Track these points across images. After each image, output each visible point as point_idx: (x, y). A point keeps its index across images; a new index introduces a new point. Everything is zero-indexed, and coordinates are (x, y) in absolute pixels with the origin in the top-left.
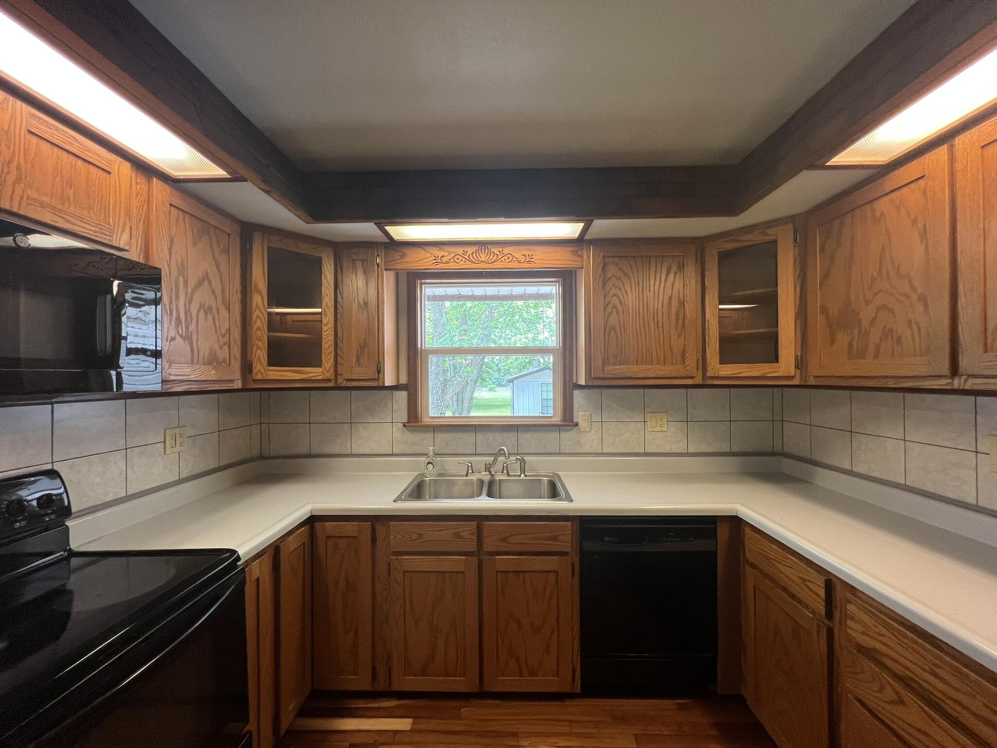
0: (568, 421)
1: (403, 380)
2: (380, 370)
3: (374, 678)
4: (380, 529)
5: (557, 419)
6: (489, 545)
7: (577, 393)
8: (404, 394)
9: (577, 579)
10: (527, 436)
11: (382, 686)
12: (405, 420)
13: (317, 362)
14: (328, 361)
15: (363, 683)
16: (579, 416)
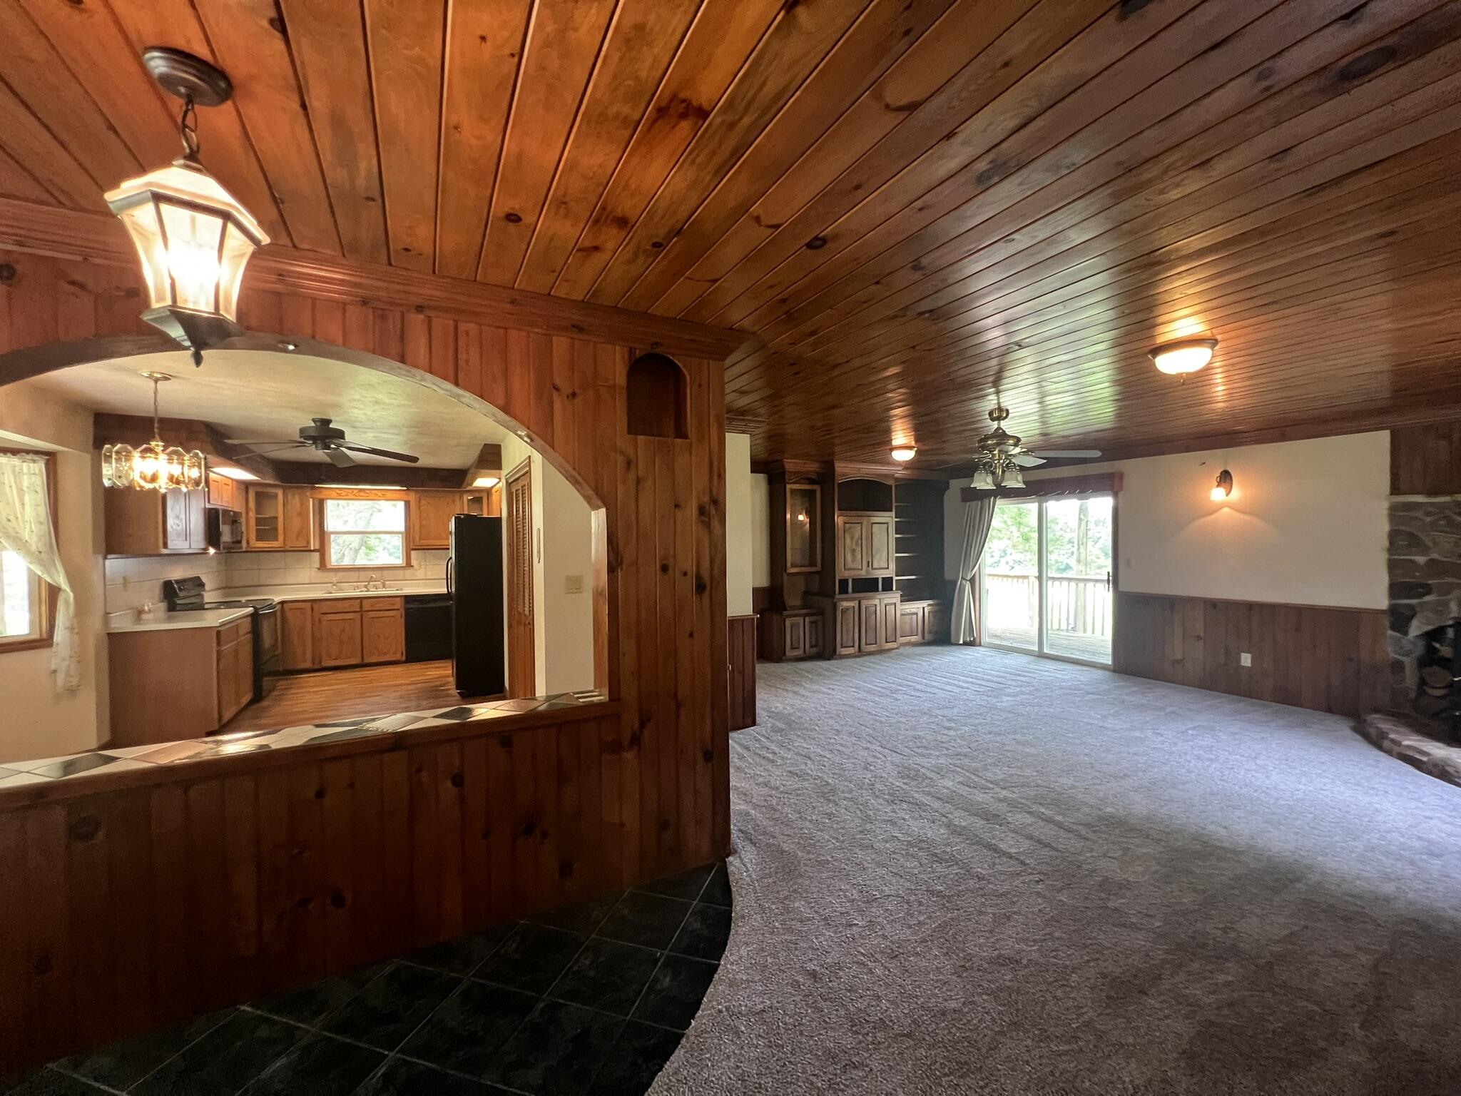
0: (409, 565)
1: (317, 547)
2: (308, 542)
3: (314, 663)
4: (316, 606)
5: (404, 565)
6: (366, 607)
7: (412, 552)
8: (318, 553)
9: (403, 618)
10: (385, 573)
11: (317, 667)
12: (318, 566)
13: (276, 539)
14: (281, 538)
15: (308, 665)
16: (414, 562)
